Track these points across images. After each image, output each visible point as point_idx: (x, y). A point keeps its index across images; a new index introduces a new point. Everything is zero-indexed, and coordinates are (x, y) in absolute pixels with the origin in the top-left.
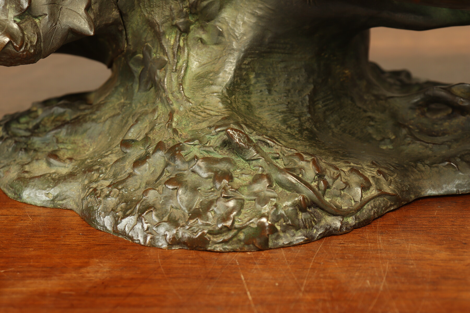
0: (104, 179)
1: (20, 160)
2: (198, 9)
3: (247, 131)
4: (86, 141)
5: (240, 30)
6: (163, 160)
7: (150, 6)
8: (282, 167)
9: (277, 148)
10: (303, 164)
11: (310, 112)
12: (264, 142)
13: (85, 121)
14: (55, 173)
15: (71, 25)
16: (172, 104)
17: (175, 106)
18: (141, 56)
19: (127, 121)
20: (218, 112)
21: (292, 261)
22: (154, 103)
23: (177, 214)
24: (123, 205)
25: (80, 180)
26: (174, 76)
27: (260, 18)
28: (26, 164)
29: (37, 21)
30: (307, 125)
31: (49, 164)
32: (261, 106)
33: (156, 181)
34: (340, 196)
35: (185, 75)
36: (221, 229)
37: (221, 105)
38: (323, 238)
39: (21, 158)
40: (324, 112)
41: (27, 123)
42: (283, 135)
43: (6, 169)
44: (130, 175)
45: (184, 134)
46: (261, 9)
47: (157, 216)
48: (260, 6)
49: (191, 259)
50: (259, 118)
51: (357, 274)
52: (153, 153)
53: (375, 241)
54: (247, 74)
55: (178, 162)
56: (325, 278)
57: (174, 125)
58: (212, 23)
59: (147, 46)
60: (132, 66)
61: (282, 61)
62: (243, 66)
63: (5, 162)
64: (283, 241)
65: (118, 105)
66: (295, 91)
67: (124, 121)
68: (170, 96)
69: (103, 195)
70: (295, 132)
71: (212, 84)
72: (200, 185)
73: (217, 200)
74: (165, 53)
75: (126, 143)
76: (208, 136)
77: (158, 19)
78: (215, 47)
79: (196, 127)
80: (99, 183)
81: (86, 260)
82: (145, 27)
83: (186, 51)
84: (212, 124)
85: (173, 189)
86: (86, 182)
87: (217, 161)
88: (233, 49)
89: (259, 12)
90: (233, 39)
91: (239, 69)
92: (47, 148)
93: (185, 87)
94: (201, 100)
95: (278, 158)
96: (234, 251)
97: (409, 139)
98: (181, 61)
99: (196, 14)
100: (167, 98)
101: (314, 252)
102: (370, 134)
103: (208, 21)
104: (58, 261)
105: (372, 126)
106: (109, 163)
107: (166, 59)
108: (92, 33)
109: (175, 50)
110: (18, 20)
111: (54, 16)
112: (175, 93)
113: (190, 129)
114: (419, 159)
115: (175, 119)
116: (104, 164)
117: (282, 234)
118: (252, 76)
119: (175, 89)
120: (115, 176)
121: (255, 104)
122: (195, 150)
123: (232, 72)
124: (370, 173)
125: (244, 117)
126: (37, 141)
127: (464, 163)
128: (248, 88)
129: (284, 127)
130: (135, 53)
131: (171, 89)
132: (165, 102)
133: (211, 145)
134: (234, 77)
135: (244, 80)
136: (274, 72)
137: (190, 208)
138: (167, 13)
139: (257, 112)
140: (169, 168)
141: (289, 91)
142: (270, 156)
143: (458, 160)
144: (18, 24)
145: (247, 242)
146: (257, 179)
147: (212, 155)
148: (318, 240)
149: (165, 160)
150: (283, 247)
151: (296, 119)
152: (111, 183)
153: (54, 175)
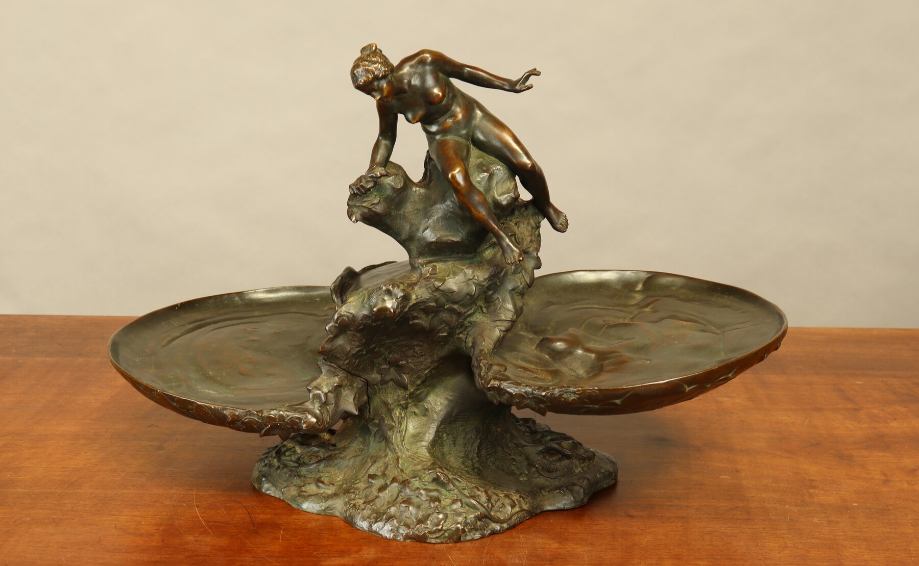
0: (359, 498)
1: (296, 483)
2: (414, 395)
3: (446, 472)
4: (337, 471)
5: (438, 408)
6: (397, 489)
7: (386, 393)
8: (468, 495)
9: (463, 484)
10: (479, 493)
11: (478, 457)
12: (456, 479)
13: (336, 459)
14: (324, 493)
15: (346, 409)
16: (398, 453)
17: (399, 454)
18: (377, 421)
19: (366, 461)
20: (427, 459)
21: (475, 549)
22: (385, 451)
23: (409, 521)
24: (375, 515)
25: (342, 498)
26: (399, 435)
27: (450, 401)
28: (302, 486)
29: (328, 407)
30: (476, 465)
31: (318, 487)
32: (450, 454)
33: (394, 501)
34: (499, 511)
35: (405, 434)
36: (435, 530)
37: (427, 454)
38: (490, 535)
39: (296, 482)
40: (486, 457)
41: (290, 456)
42: (463, 472)
43: (288, 488)
44: (377, 497)
45: (407, 472)
46: (451, 395)
47: (397, 522)
48: (451, 394)
49: (419, 547)
50: (449, 461)
51: (511, 556)
52: (391, 484)
53: (519, 538)
54: (442, 435)
55: (408, 491)
56: (494, 558)
57: (400, 466)
58: (422, 403)
59: (382, 416)
60: (370, 427)
61: (462, 426)
62: (440, 430)
63: (286, 484)
64: (468, 538)
65: (358, 449)
66: (469, 444)
67: (364, 460)
68: (396, 447)
69: (361, 509)
70: (469, 469)
71: (422, 441)
72: (421, 505)
73: (433, 513)
74: (393, 421)
75: (372, 477)
76: (423, 475)
77: (390, 401)
78: (423, 418)
79: (414, 468)
80: (356, 501)
81: (359, 548)
82: (381, 405)
83: (406, 420)
84: (425, 467)
85: (406, 507)
86: (347, 500)
87: (431, 491)
88: (435, 420)
89: (450, 398)
90: (434, 413)
91: (437, 431)
92: (310, 474)
93: (405, 442)
94: (416, 451)
95: (465, 489)
96: (442, 543)
97: (536, 475)
98: (403, 426)
99: (413, 398)
100: (394, 449)
101: (486, 544)
102: (513, 470)
103: (419, 402)
104: (344, 548)
105: (514, 465)
106: (360, 489)
107: (394, 424)
108: (357, 413)
109: (400, 419)
110: (320, 408)
111: (337, 405)
112: (399, 446)
113: (411, 469)
114: (542, 488)
115: (400, 462)
116: (357, 489)
117: (468, 534)
118: (445, 435)
119: (399, 443)
120: (366, 497)
121: (446, 453)
122: (416, 483)
123: (434, 433)
124: (515, 497)
125: (441, 461)
126: (303, 470)
127: (568, 491)
128: (442, 443)
129: (463, 467)
130: (373, 419)
131: (397, 443)
132: (393, 450)
133: (426, 480)
134: (435, 437)
135: (440, 438)
136: (457, 432)
137: (417, 518)
138: (396, 398)
139: (447, 457)
140: (402, 494)
141: (466, 444)
142: (460, 488)
143: (565, 489)
144: (320, 411)
145: (449, 538)
146: (454, 502)
147: (427, 487)
148: (488, 536)
149: (398, 489)
150: (469, 541)
151: (470, 462)
152: (365, 501)
153: (324, 495)
